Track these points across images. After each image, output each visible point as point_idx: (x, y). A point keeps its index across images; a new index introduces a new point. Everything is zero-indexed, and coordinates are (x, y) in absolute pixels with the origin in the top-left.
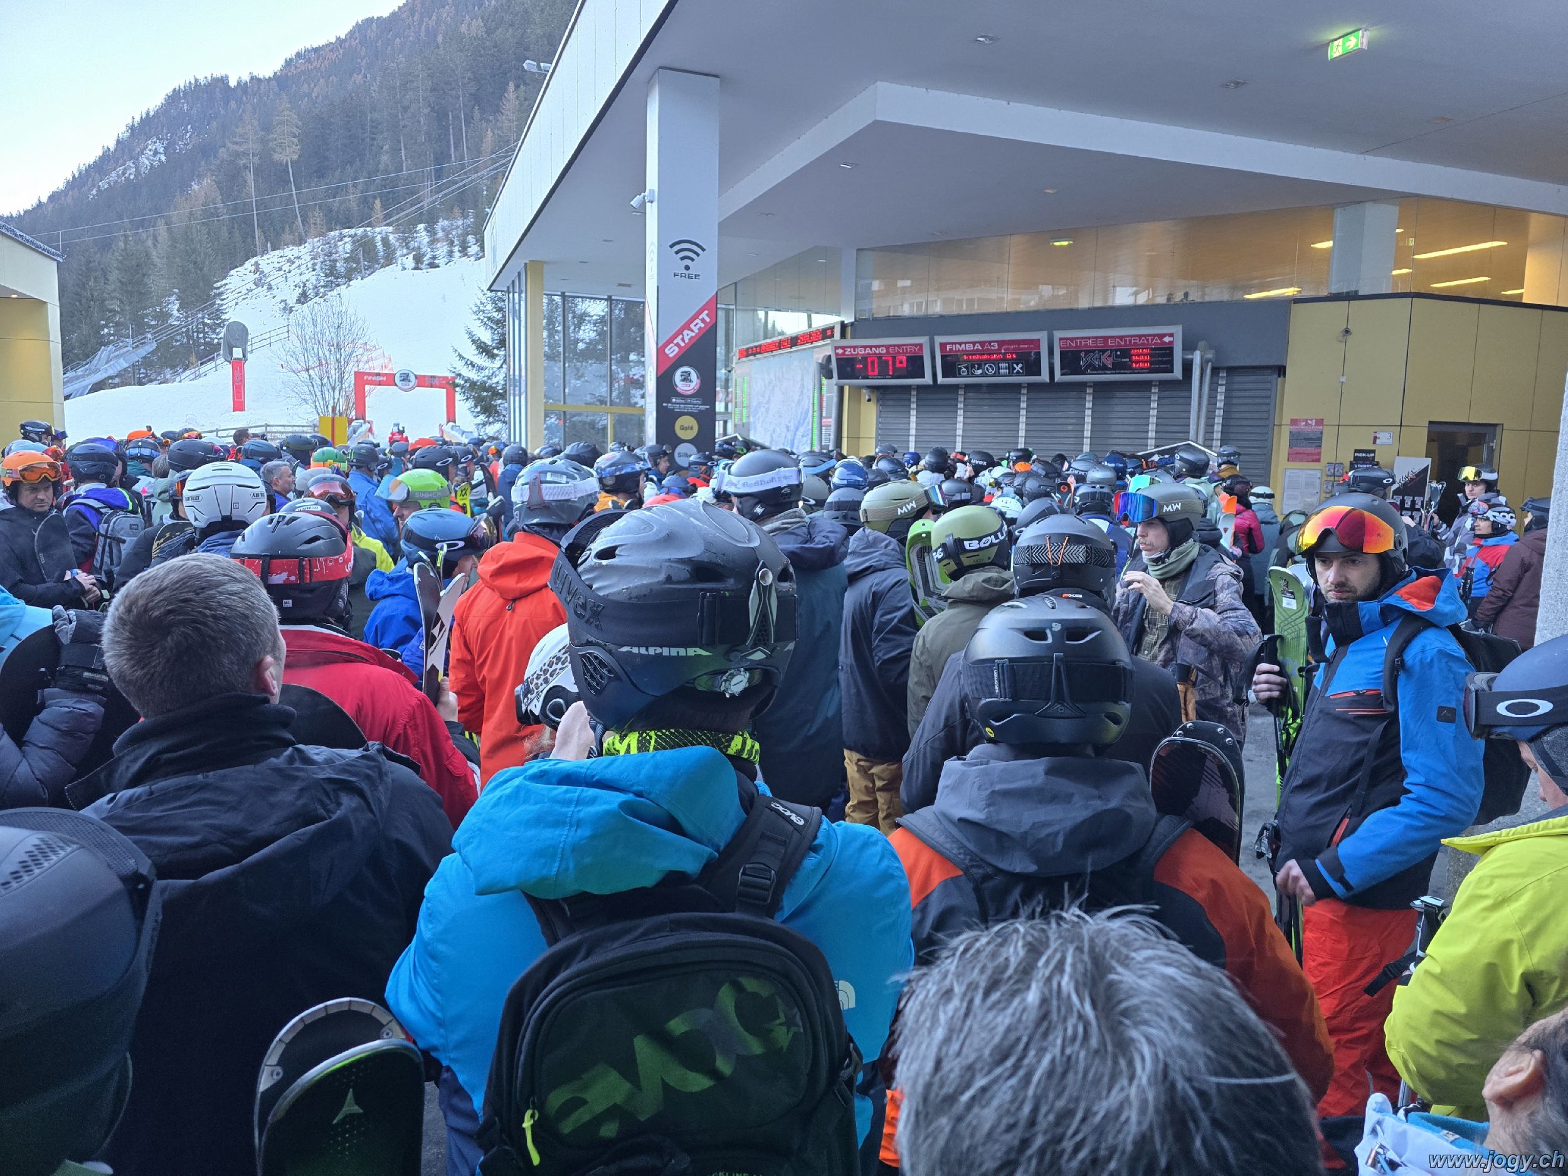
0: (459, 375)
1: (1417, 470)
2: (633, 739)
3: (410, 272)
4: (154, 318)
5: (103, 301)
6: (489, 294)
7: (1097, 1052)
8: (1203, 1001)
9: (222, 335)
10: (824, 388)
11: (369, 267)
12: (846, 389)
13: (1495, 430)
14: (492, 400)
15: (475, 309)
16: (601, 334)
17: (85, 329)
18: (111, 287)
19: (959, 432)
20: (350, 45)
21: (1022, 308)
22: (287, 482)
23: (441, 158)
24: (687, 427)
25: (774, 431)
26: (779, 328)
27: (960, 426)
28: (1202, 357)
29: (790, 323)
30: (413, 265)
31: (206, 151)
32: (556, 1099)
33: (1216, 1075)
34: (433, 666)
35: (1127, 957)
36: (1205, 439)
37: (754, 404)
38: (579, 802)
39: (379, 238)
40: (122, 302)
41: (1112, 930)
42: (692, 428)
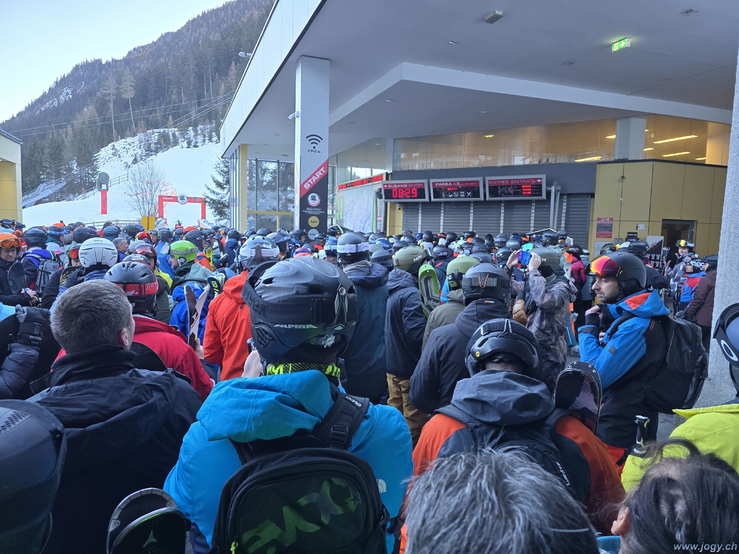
0: (208, 197)
1: (657, 242)
2: (281, 367)
3: (185, 149)
4: (65, 170)
5: (42, 163)
6: (222, 159)
7: (498, 516)
8: (548, 492)
9: (97, 178)
10: (378, 204)
11: (166, 147)
12: (389, 204)
13: (693, 224)
14: (223, 208)
15: (215, 166)
16: (274, 178)
17: (33, 176)
18: (45, 156)
19: (442, 224)
20: (158, 45)
21: (471, 166)
22: (125, 247)
23: (200, 96)
24: (314, 221)
25: (355, 223)
26: (357, 175)
27: (442, 221)
28: (555, 189)
29: (362, 173)
30: (187, 146)
31: (91, 93)
32: (246, 537)
33: (553, 527)
34: (193, 333)
35: (513, 471)
36: (557, 227)
37: (346, 211)
38: (256, 397)
39: (171, 133)
40: (50, 163)
41: (506, 458)
42: (316, 222)
